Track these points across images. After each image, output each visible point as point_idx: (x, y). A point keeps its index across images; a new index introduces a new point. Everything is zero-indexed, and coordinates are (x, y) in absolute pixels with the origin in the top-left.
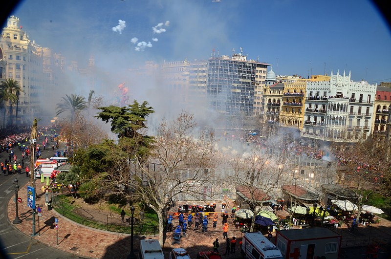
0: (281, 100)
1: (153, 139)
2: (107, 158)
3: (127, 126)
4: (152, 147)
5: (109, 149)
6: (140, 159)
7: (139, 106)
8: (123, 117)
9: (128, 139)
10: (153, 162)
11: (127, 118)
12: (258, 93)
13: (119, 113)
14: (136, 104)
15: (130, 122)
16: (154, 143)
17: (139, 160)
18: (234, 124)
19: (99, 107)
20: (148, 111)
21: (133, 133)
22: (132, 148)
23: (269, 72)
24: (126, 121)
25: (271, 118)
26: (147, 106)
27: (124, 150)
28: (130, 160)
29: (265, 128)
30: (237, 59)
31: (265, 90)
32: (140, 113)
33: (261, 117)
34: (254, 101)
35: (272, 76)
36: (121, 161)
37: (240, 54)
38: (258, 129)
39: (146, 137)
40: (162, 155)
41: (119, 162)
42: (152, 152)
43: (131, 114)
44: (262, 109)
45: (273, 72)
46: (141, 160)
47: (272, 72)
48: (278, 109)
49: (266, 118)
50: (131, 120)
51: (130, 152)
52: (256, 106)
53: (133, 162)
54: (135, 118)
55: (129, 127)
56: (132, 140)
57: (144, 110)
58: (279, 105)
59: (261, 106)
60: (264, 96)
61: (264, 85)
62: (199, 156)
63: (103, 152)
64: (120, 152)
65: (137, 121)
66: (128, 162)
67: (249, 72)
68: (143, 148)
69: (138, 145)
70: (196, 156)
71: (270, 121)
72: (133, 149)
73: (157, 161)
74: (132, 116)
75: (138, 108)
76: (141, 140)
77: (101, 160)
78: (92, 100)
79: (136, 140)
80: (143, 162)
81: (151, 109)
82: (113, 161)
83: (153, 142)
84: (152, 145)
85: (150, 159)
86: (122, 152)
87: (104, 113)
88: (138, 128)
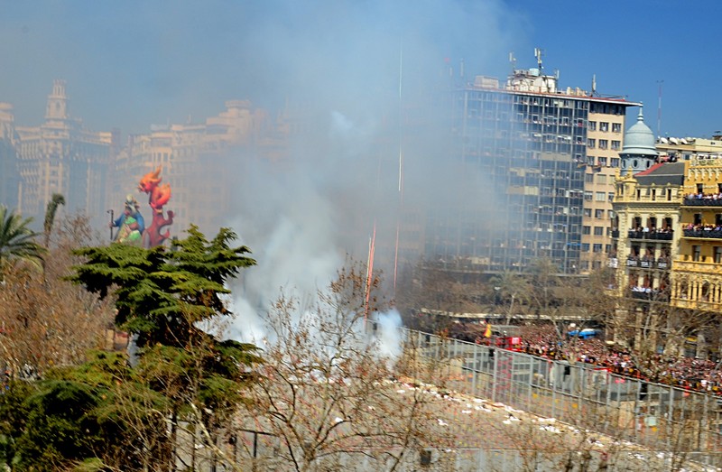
0: (675, 218)
1: (251, 352)
2: (103, 413)
3: (164, 311)
4: (246, 376)
5: (108, 383)
6: (209, 416)
7: (205, 245)
8: (153, 279)
9: (169, 350)
10: (252, 425)
11: (166, 284)
12: (596, 197)
13: (142, 266)
14: (197, 239)
15: (177, 296)
16: (253, 364)
17: (206, 419)
18: (516, 300)
19: (77, 248)
20: (234, 259)
21: (186, 332)
22: (182, 382)
23: (634, 128)
24: (162, 294)
25: (641, 281)
26: (233, 245)
27: (157, 386)
28: (174, 420)
29: (621, 313)
30: (524, 87)
31: (620, 186)
32: (209, 266)
33: (609, 277)
34: (585, 223)
35: (641, 138)
36: (145, 422)
37: (535, 72)
38: (599, 317)
39: (229, 343)
40: (281, 404)
41: (140, 428)
42: (247, 394)
43: (180, 269)
44: (613, 250)
45: (646, 129)
46: (212, 420)
47: (640, 126)
48: (666, 250)
49: (625, 279)
50: (178, 290)
51: (174, 392)
52: (591, 239)
53: (184, 425)
54: (192, 282)
55: (171, 313)
56: (181, 355)
57: (221, 258)
58: (670, 237)
59: (606, 240)
60: (617, 206)
61: (616, 171)
62: (401, 407)
63: (88, 393)
64: (142, 391)
65: (199, 294)
66: (170, 427)
67: (565, 130)
68: (217, 382)
69: (201, 370)
70: (391, 407)
71: (640, 289)
72: (186, 383)
73: (264, 423)
74: (181, 275)
75: (202, 249)
76: (212, 354)
77: (80, 420)
78: (56, 225)
79: (197, 354)
80: (217, 426)
81: (245, 255)
82: (120, 423)
83: (250, 360)
84: (248, 370)
85: (240, 417)
86: (149, 394)
87: (91, 267)
88: (203, 316)
